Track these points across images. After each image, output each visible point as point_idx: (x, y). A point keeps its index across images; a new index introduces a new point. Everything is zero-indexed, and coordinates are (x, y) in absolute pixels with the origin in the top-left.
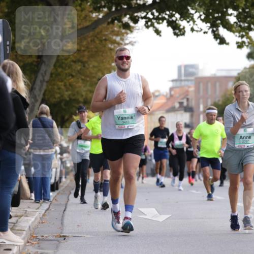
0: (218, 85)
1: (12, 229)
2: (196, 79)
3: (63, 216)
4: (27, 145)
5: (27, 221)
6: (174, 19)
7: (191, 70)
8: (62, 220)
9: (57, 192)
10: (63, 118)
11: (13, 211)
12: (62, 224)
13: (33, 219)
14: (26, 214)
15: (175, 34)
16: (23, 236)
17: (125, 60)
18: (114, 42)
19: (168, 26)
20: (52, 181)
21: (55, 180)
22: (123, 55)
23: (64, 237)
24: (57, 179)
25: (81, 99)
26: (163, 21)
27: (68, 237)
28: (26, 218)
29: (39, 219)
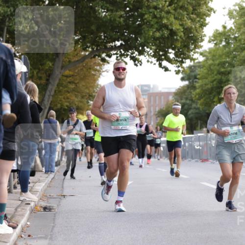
0: (162, 97)
1: (30, 191)
2: (149, 93)
3: (63, 182)
5: (40, 186)
6: (134, 55)
7: (145, 88)
8: (63, 185)
9: (59, 167)
11: (31, 179)
12: (63, 187)
13: (44, 184)
14: (39, 181)
15: (136, 65)
16: (37, 195)
17: (121, 71)
18: (96, 70)
19: (130, 60)
20: (56, 160)
22: (120, 66)
23: (64, 196)
24: (59, 158)
26: (127, 57)
27: (66, 196)
28: (39, 183)
29: (48, 184)
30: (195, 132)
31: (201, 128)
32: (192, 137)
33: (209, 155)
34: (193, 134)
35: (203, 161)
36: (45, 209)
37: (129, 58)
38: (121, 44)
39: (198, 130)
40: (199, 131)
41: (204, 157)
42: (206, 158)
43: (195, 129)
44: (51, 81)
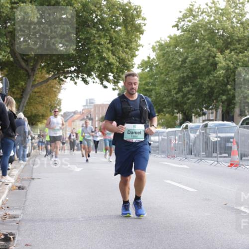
1: (9, 175)
4: (16, 136)
6: (84, 77)
7: (92, 101)
9: (29, 157)
12: (32, 172)
13: (18, 170)
14: (15, 168)
15: (86, 84)
18: (57, 88)
20: (27, 152)
23: (33, 179)
25: (41, 114)
27: (35, 178)
28: (15, 170)
29: (21, 170)
36: (19, 188)
38: (75, 69)
44: (24, 96)
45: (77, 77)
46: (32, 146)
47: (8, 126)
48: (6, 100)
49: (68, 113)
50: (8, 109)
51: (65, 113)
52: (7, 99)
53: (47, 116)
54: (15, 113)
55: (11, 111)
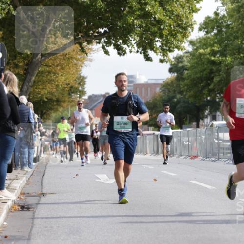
0: (149, 89)
1: (7, 188)
2: (134, 85)
3: (42, 180)
4: (19, 130)
5: (18, 183)
6: (118, 43)
7: (130, 79)
8: (42, 182)
9: (37, 163)
10: (42, 112)
11: (8, 176)
12: (42, 185)
13: (22, 182)
14: (17, 178)
15: (119, 54)
16: (16, 191)
18: (77, 60)
19: (114, 48)
20: (35, 155)
21: (37, 154)
23: (44, 194)
24: (38, 154)
25: (54, 99)
27: (46, 194)
28: (17, 181)
29: (26, 182)
30: (183, 126)
31: (189, 123)
32: (180, 132)
33: (199, 151)
34: (181, 129)
35: (192, 158)
36: (23, 208)
37: (112, 46)
38: (105, 31)
39: (187, 124)
40: (188, 126)
41: (193, 153)
42: (195, 155)
43: (184, 123)
44: (29, 71)
45: (109, 43)
46: (42, 145)
47: (8, 115)
48: (3, 76)
49: (96, 96)
50: (6, 90)
51: (90, 97)
52: (6, 76)
53: (64, 102)
54: (17, 95)
55: (12, 93)
